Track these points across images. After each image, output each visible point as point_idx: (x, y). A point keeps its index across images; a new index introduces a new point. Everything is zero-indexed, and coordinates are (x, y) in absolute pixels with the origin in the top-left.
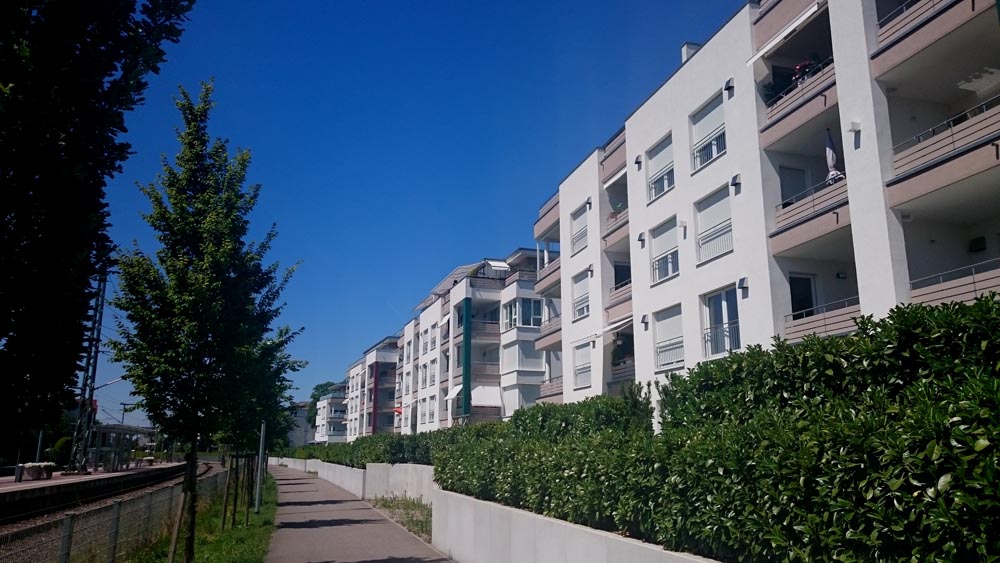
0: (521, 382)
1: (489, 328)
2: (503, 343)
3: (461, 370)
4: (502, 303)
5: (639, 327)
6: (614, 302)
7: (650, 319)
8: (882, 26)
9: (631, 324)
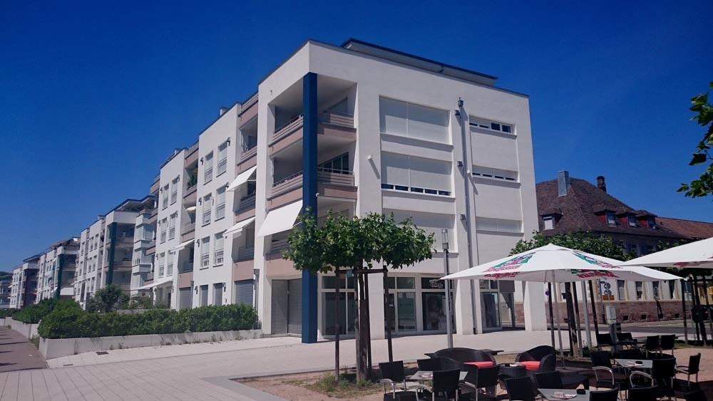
0: (142, 271)
1: (127, 240)
2: (134, 249)
3: (108, 264)
4: (137, 225)
5: (196, 245)
6: (186, 232)
7: (201, 241)
8: (276, 132)
9: (193, 243)
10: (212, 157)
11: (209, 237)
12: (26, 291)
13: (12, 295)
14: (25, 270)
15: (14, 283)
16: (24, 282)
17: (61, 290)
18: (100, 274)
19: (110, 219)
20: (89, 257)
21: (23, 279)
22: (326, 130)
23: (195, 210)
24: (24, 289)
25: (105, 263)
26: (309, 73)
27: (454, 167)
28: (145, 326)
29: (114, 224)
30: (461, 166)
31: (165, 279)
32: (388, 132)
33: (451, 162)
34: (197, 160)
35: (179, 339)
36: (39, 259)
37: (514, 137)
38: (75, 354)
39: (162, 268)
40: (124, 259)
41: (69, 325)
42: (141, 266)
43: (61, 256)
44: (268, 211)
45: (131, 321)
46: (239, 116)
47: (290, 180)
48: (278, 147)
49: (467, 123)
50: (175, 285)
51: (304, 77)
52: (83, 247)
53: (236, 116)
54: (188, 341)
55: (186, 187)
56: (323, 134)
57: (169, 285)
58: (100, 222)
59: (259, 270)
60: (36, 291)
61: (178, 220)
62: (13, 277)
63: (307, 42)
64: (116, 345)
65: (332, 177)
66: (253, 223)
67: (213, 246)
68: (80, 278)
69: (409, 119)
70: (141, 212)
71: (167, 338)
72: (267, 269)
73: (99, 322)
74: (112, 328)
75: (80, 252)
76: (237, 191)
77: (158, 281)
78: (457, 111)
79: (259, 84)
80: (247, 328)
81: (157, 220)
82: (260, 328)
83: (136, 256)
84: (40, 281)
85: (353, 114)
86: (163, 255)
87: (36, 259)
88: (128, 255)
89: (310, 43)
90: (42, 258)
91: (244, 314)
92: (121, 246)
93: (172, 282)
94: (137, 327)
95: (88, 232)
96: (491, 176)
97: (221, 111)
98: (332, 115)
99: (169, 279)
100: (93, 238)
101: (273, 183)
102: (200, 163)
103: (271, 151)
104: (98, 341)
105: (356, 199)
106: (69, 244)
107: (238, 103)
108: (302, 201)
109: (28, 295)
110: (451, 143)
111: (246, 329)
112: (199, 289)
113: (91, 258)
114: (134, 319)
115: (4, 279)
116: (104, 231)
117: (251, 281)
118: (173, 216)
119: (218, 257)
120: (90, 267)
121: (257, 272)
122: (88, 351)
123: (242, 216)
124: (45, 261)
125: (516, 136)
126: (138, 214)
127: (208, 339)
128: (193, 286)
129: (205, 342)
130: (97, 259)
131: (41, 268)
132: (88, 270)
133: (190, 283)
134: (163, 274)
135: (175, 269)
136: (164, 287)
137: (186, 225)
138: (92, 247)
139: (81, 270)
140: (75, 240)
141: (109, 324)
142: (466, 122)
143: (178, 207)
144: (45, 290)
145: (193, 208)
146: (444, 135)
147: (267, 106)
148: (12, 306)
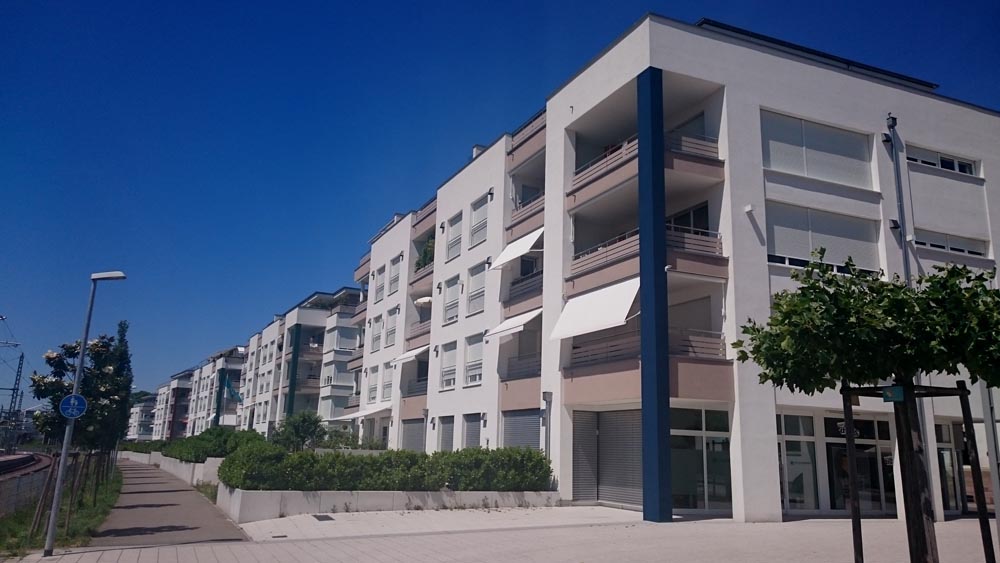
0: (334, 394)
2: (324, 362)
4: (327, 329)
5: (432, 354)
6: (413, 335)
7: (440, 349)
8: (577, 174)
9: (427, 351)
10: (461, 219)
11: (455, 342)
12: (173, 417)
13: (156, 422)
14: (174, 389)
15: (158, 407)
16: (172, 405)
17: (221, 418)
18: (276, 397)
19: (292, 319)
20: (260, 373)
21: (171, 401)
22: (676, 162)
23: (430, 303)
24: (171, 415)
25: (283, 382)
26: (650, 67)
27: (884, 230)
28: (383, 477)
29: (298, 326)
30: (897, 227)
31: (378, 406)
32: (774, 168)
33: (877, 223)
34: (435, 226)
35: (434, 500)
36: (191, 375)
37: (981, 182)
38: (282, 516)
39: (373, 389)
40: (310, 377)
41: (272, 469)
42: (333, 386)
43: (222, 372)
44: (568, 298)
45: (362, 468)
46: (509, 153)
47: (609, 248)
48: (583, 196)
49: (903, 157)
50: (396, 415)
51: (639, 77)
52: (252, 359)
53: (504, 154)
54: (448, 505)
55: (414, 269)
56: (672, 168)
57: (385, 415)
58: (278, 323)
59: (551, 394)
60: (187, 418)
61: (401, 317)
62: (158, 398)
63: (644, 19)
64: (340, 505)
65: (686, 240)
66: (539, 317)
67: (462, 357)
68: (247, 402)
69: (807, 147)
70: (334, 311)
71: (416, 498)
72: (567, 393)
73: (317, 467)
74: (334, 476)
75: (247, 365)
76: (506, 269)
77: (367, 409)
78: (885, 135)
79: (547, 100)
80: (535, 488)
81: (365, 319)
82: (554, 489)
83: (326, 372)
84: (192, 405)
85: (718, 137)
86: (375, 369)
87: (188, 375)
88: (314, 372)
89: (651, 19)
90: (197, 373)
91: (530, 464)
92: (307, 358)
93: (390, 410)
94: (372, 477)
95: (260, 338)
96: (943, 247)
97: (475, 150)
98: (684, 138)
99: (386, 405)
100: (266, 346)
101: (573, 254)
102: (438, 231)
103: (572, 202)
104: (314, 496)
105: (727, 279)
106: (231, 355)
107: (506, 133)
108: (638, 279)
109: (177, 424)
110: (876, 188)
111: (535, 491)
112: (437, 421)
113: (263, 375)
114: (366, 463)
115: (146, 401)
116: (283, 337)
117: (536, 411)
118: (393, 312)
119: (471, 373)
120: (262, 387)
121: (547, 396)
122: (300, 513)
123: (515, 308)
124: (200, 378)
125: (983, 180)
126: (329, 313)
127: (476, 503)
128: (427, 416)
129: (472, 508)
130: (272, 376)
131: (194, 387)
132: (258, 391)
133: (422, 412)
134: (374, 398)
135: (396, 391)
136: (377, 419)
137: (412, 325)
138: (265, 358)
139: (248, 391)
140: (241, 350)
141: (330, 471)
142: (900, 153)
143: (401, 298)
144: (199, 418)
145: (426, 299)
146: (864, 175)
147: (562, 133)
148: (155, 437)
